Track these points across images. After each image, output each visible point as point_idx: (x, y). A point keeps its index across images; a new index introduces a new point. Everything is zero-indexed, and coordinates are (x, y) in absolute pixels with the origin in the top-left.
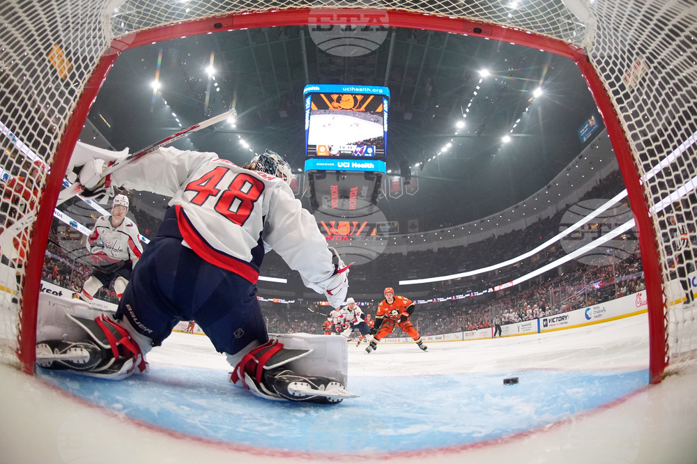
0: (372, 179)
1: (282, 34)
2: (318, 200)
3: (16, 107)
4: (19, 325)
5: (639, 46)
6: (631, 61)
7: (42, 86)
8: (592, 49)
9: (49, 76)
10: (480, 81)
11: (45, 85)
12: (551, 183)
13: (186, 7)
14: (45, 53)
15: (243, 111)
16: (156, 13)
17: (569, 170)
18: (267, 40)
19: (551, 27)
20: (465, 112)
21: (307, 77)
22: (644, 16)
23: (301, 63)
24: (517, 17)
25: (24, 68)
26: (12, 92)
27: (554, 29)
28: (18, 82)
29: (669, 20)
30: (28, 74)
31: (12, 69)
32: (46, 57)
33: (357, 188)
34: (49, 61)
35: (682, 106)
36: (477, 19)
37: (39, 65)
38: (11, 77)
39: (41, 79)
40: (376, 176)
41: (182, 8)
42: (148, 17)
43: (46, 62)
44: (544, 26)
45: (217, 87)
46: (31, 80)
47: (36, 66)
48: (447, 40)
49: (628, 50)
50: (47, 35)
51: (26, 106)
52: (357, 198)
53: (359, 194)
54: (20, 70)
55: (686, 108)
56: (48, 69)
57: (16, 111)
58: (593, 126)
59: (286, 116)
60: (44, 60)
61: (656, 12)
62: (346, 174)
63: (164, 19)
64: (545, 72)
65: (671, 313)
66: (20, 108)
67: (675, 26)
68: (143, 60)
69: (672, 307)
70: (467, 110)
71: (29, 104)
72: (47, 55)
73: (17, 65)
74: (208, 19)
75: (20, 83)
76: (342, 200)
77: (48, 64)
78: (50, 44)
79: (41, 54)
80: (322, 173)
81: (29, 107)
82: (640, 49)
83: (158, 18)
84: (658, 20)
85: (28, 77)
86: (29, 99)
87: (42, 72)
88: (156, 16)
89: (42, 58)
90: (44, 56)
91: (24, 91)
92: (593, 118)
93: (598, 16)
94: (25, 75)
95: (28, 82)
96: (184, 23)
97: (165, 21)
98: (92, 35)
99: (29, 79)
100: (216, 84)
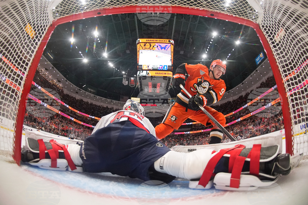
0: (166, 80)
1: (127, 17)
2: (143, 88)
3: (11, 51)
4: (13, 144)
5: (282, 23)
6: (279, 29)
7: (23, 41)
8: (262, 24)
9: (26, 37)
10: (213, 38)
11: (24, 41)
12: (244, 82)
13: (85, 6)
14: (24, 27)
15: (110, 50)
16: (71, 9)
17: (251, 76)
18: (121, 20)
19: (244, 14)
20: (207, 51)
21: (138, 36)
22: (284, 11)
23: (135, 30)
24: (230, 9)
25: (15, 34)
26: (9, 45)
27: (246, 15)
28: (12, 40)
29: (295, 13)
30: (17, 37)
31: (9, 35)
32: (24, 29)
33: (160, 83)
34: (26, 31)
35: (300, 50)
36: (212, 10)
37: (21, 33)
38: (9, 38)
39: (22, 39)
40: (168, 78)
41: (83, 7)
42: (68, 11)
43: (24, 31)
44: (241, 13)
45: (99, 40)
46: (18, 39)
47: (20, 33)
48: (198, 19)
49: (278, 25)
50: (25, 20)
51: (16, 50)
52: (160, 88)
53: (161, 86)
54: (13, 35)
55: (302, 51)
56: (25, 34)
57: (12, 53)
58: (262, 57)
59: (129, 52)
60: (23, 30)
61: (290, 9)
62: (155, 77)
63: (75, 11)
64: (241, 33)
65: (295, 139)
66: (13, 52)
67: (298, 16)
68: (66, 29)
69: (295, 137)
70: (208, 50)
71: (17, 49)
72: (25, 28)
73: (11, 33)
74: (94, 11)
75: (13, 41)
76: (153, 88)
77: (25, 32)
78: (26, 24)
79: (22, 28)
80: (145, 77)
81: (17, 51)
82: (282, 24)
83: (72, 11)
84: (290, 13)
85: (16, 38)
86: (17, 47)
87: (22, 35)
88: (72, 10)
89: (22, 30)
90: (23, 29)
91: (15, 44)
92: (262, 54)
93: (264, 9)
94: (15, 37)
95: (16, 40)
96: (84, 13)
97: (76, 12)
98: (45, 19)
99: (17, 39)
100: (98, 39)
